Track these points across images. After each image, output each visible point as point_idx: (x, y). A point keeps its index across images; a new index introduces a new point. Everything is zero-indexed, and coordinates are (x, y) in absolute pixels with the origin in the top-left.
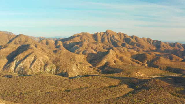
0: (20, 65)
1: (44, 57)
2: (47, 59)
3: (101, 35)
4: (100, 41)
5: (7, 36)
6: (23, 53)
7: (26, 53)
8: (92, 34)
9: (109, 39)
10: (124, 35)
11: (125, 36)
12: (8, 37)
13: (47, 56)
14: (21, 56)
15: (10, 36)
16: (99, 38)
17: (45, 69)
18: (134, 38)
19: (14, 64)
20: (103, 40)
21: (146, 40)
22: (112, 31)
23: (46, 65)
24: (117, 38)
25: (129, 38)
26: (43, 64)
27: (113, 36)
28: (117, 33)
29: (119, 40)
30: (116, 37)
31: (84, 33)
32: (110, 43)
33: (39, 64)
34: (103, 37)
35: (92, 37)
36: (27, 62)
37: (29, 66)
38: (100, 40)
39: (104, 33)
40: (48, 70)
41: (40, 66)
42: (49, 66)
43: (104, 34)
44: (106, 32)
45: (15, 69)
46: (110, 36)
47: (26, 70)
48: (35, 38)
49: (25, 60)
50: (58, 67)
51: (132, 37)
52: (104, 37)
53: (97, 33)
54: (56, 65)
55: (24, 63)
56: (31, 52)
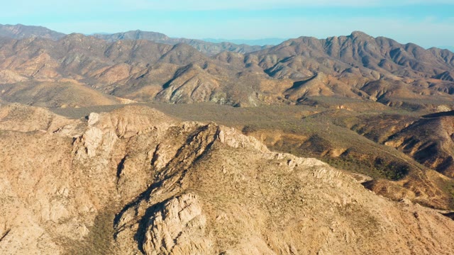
0: (178, 93)
1: (212, 83)
2: (215, 85)
3: (339, 42)
4: (336, 55)
5: (156, 46)
6: (182, 76)
7: (185, 76)
8: (323, 40)
9: (356, 51)
10: (390, 41)
11: (391, 45)
12: (158, 47)
13: (217, 80)
14: (179, 81)
15: (162, 47)
16: (336, 48)
17: (210, 99)
18: (410, 49)
19: (170, 91)
20: (342, 53)
21: (437, 53)
22: (364, 34)
23: (213, 93)
24: (374, 48)
25: (399, 49)
26: (209, 91)
27: (365, 44)
28: (375, 37)
29: (378, 52)
30: (372, 47)
31: (305, 37)
32: (356, 59)
33: (204, 92)
34: (343, 47)
35: (320, 47)
36: (187, 89)
37: (190, 94)
38: (337, 51)
39: (348, 37)
40: (215, 100)
41: (205, 95)
42: (217, 95)
43: (347, 40)
44: (351, 36)
45: (171, 97)
46: (359, 44)
47: (185, 99)
48: (214, 44)
49: (185, 86)
50: (228, 96)
51: (407, 47)
52: (346, 45)
53: (332, 38)
54: (227, 94)
55: (182, 90)
56: (193, 75)
